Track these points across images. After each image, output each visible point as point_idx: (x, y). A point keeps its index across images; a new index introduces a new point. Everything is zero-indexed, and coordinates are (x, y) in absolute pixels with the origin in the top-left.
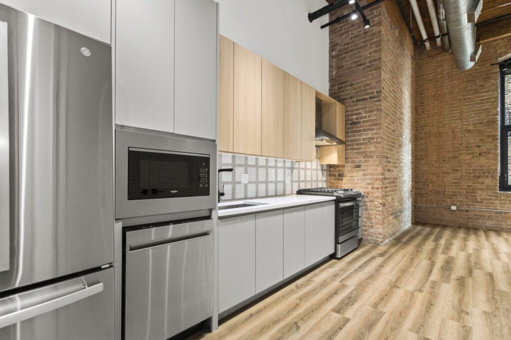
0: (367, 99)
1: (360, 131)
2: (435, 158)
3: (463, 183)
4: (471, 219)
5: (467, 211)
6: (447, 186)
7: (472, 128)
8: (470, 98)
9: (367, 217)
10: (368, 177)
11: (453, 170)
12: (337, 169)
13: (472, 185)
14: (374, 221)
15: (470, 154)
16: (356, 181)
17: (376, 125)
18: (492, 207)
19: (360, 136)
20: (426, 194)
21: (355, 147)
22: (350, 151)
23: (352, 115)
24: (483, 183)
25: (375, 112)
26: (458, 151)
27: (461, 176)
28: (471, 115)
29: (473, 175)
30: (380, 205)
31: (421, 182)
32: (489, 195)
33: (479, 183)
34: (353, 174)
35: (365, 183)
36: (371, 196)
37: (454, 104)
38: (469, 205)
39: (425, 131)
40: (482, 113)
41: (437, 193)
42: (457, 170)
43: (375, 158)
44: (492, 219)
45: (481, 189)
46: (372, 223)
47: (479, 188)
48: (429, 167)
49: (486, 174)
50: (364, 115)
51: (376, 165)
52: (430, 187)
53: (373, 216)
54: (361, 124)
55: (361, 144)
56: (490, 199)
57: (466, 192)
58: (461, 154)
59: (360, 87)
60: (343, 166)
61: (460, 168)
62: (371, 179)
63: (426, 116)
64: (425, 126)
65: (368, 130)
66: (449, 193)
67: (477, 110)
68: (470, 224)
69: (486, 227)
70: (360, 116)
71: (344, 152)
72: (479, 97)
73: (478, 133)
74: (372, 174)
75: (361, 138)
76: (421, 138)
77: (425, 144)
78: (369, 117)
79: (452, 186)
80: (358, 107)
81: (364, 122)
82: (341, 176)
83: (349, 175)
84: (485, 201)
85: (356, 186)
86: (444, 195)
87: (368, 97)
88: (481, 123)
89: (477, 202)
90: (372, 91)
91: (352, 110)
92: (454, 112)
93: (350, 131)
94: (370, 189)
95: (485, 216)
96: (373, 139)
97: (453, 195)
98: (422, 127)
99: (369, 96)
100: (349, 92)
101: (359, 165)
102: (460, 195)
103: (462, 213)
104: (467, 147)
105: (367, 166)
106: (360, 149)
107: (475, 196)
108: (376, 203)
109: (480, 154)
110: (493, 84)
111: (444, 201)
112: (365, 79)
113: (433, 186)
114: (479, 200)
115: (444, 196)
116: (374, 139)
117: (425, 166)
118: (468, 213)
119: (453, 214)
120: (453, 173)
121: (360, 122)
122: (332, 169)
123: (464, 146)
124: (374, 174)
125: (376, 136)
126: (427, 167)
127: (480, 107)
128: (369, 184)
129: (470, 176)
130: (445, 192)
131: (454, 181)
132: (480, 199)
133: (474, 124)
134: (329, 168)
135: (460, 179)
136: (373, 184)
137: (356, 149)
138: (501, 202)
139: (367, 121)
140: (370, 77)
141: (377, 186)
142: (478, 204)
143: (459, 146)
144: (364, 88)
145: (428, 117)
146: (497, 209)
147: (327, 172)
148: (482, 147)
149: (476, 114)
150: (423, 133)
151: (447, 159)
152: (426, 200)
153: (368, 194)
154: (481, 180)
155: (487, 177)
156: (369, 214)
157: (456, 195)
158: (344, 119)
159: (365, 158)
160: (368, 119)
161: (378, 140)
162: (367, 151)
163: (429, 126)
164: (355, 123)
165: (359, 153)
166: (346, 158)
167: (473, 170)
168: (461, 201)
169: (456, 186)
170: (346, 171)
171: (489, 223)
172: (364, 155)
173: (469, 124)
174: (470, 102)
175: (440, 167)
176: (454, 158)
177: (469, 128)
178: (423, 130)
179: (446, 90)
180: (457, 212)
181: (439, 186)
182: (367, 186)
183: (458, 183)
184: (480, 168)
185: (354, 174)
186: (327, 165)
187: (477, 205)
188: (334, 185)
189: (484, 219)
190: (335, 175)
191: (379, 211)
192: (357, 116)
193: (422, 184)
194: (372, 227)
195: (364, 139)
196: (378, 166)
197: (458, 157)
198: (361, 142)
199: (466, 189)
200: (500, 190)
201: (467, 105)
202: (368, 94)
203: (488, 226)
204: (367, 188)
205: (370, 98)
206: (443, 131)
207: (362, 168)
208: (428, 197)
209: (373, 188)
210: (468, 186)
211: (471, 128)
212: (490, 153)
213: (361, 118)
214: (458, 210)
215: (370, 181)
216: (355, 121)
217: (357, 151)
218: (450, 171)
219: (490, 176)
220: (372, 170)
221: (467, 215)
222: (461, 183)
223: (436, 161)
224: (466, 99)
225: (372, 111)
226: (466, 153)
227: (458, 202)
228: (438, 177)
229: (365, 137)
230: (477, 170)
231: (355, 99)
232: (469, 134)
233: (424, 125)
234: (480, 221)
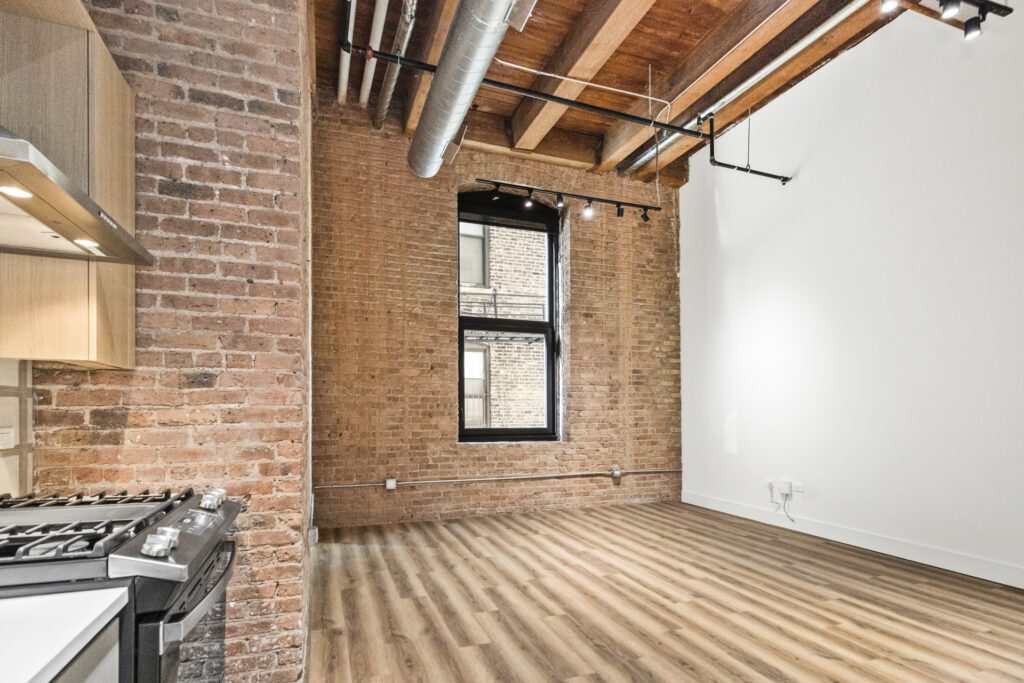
0: (238, 105)
1: (210, 230)
2: (355, 369)
3: (406, 427)
4: (419, 503)
5: (413, 488)
6: (378, 436)
7: (420, 312)
8: (416, 247)
9: (246, 591)
10: (245, 425)
11: (389, 399)
12: (88, 386)
13: (420, 431)
14: (270, 602)
15: (416, 365)
16: (191, 445)
17: (281, 220)
18: (449, 476)
19: (210, 248)
20: (337, 456)
21: (187, 292)
22: (158, 307)
23: (171, 149)
24: (436, 427)
25: (277, 171)
26: (397, 359)
27: (403, 412)
28: (418, 282)
29: (421, 410)
30: (293, 534)
31: (327, 427)
32: (445, 452)
33: (430, 427)
34: (173, 414)
35: (232, 449)
36: (261, 502)
37: (390, 251)
38: (416, 475)
39: (334, 300)
40: (433, 283)
41: (360, 452)
42: (395, 400)
43: (275, 352)
44: (450, 499)
45: (433, 440)
46: (261, 610)
47: (431, 437)
48: (344, 391)
49: (441, 409)
50: (229, 167)
51: (279, 380)
52: (346, 441)
53: (268, 583)
54: (216, 201)
55: (213, 286)
56: (447, 459)
57: (411, 448)
58: (402, 364)
59: (212, 43)
60: (124, 375)
61: (401, 395)
62: (261, 433)
63: (336, 264)
64: (335, 289)
65: (245, 233)
66: (382, 451)
67: (429, 276)
68: (418, 517)
69: (441, 515)
70: (210, 165)
71: (131, 309)
72: (429, 248)
73: (429, 324)
74: (262, 415)
75: (214, 258)
76: (326, 317)
77: (335, 332)
78: (251, 180)
79: (387, 435)
80: (201, 125)
81: (226, 195)
82: (111, 421)
83: (155, 416)
84: (439, 464)
85: (191, 464)
86: (373, 455)
87: (246, 98)
88: (433, 304)
89: (428, 467)
90: (262, 81)
91: (173, 129)
92: (390, 269)
93: (161, 217)
94: (254, 475)
95: (440, 494)
96: (267, 272)
97: (390, 455)
98: (328, 288)
99: (253, 98)
100: (153, 38)
101: (206, 375)
102: (401, 455)
103: (405, 493)
104: (412, 350)
105: (238, 380)
106: (210, 305)
107: (425, 454)
108: (281, 527)
109: (432, 368)
110: (450, 232)
111: (373, 470)
112: (232, 20)
113: (352, 437)
114: (431, 462)
115: (372, 459)
116: (270, 277)
117: (336, 386)
118: (416, 492)
119: (389, 496)
120: (390, 406)
121: (208, 193)
122: (55, 389)
123: (407, 347)
124: (273, 413)
125: (278, 264)
126: (338, 390)
127: (432, 269)
128: (249, 454)
129: (417, 413)
130: (374, 448)
131: (391, 423)
132: (434, 460)
133: (423, 303)
134: (35, 380)
135: (401, 420)
136: (269, 454)
137: (189, 303)
138: (462, 463)
139: (243, 197)
140: (253, 22)
141: (283, 459)
142: (429, 471)
143: (398, 346)
144: (226, 54)
145: (341, 267)
146: (456, 478)
147: (22, 403)
148: (435, 354)
149: (426, 283)
150: (330, 305)
151: (377, 373)
152: (337, 471)
153: (248, 496)
154: (433, 421)
155: (442, 414)
156: (253, 575)
157: (394, 456)
158: (131, 155)
159: (233, 345)
160: (244, 187)
161: (287, 283)
162: (243, 321)
163: (342, 291)
164: (187, 191)
165: (210, 323)
166: (139, 341)
167: (423, 399)
168: (402, 468)
169: (394, 435)
170: (137, 397)
171: (447, 508)
172: (229, 333)
173: (416, 302)
174: (416, 255)
175: (364, 392)
176: (391, 371)
177: (415, 311)
178: (330, 296)
179: (375, 216)
180: (396, 493)
181: (363, 435)
182: (243, 461)
183: (397, 427)
184: (431, 396)
185: (184, 414)
186: (23, 363)
187: (427, 474)
188: (68, 467)
189: (439, 500)
190: (77, 419)
191: (292, 558)
192: (198, 163)
193: (328, 432)
194: (265, 626)
195: (228, 269)
196: (288, 385)
197: (397, 370)
198: (217, 275)
199: (411, 441)
200: (460, 441)
201: (412, 260)
202: (246, 86)
203: (445, 515)
204: (240, 470)
205: (255, 106)
206: (372, 309)
207: (219, 386)
208: (341, 464)
209: (265, 470)
210: (414, 434)
211: (418, 310)
212: (446, 366)
213: (217, 176)
214: (399, 488)
215: (255, 444)
216: (184, 180)
217: (195, 314)
218: (383, 400)
219: (446, 413)
220: (266, 397)
221: (414, 496)
222: (403, 428)
223: (358, 377)
224: (409, 246)
225: (262, 162)
226: (411, 363)
227: (397, 470)
228: (362, 414)
229: (233, 259)
230: (428, 399)
231: (186, 86)
232: (414, 323)
233: (333, 285)
234: (433, 505)
